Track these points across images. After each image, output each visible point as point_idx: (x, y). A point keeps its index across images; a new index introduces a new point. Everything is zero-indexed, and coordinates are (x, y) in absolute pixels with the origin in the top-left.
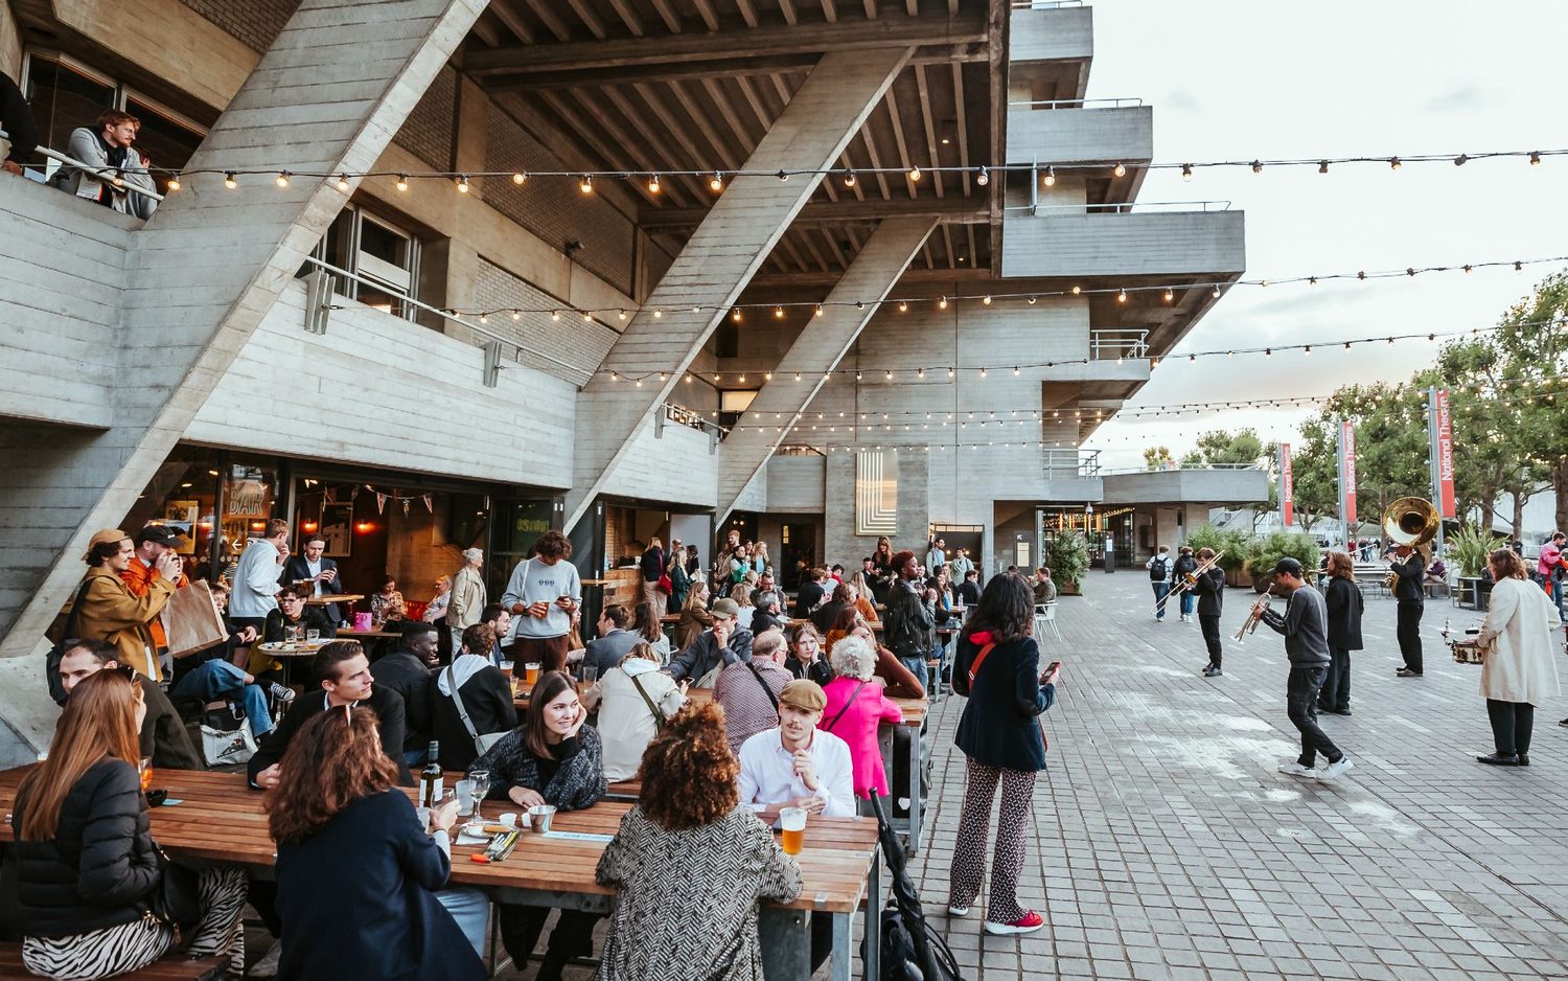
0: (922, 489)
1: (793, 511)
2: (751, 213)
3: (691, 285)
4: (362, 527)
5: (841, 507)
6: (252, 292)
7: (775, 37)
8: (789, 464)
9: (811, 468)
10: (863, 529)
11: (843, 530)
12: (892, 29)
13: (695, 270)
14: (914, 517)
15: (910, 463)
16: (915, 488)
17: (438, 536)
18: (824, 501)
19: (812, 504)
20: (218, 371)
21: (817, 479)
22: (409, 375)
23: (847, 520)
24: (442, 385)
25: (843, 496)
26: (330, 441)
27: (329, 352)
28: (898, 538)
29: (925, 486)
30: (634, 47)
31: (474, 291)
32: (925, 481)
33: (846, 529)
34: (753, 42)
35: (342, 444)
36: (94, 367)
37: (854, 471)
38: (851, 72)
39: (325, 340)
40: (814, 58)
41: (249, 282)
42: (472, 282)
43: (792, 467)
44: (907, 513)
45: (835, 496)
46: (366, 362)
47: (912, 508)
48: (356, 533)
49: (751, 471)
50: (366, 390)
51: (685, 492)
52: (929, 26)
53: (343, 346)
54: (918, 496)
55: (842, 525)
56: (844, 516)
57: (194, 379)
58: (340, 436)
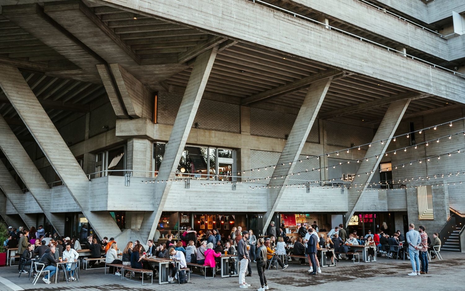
0: (442, 200)
1: (397, 211)
2: (298, 133)
3: (287, 155)
4: (231, 222)
5: (413, 209)
6: (165, 189)
7: (298, 83)
8: (394, 192)
9: (402, 193)
10: (421, 217)
11: (414, 218)
12: (322, 75)
13: (287, 151)
14: (440, 211)
15: (437, 190)
16: (439, 200)
17: (243, 224)
18: (407, 206)
19: (403, 208)
20: (165, 201)
21: (404, 198)
22: (210, 192)
23: (415, 214)
24: (220, 193)
25: (414, 204)
26: (193, 208)
27: (191, 191)
28: (435, 221)
29: (444, 199)
30: (271, 92)
31: (250, 160)
32: (444, 197)
33: (415, 217)
34: (293, 86)
35: (195, 208)
36: (151, 202)
37: (416, 194)
38: (317, 88)
39: (190, 189)
40: (309, 86)
41: (165, 188)
42: (249, 157)
43: (395, 193)
44: (438, 210)
45: (410, 204)
46: (200, 192)
47: (439, 208)
48: (230, 223)
49: (357, 199)
50: (200, 197)
51: (326, 208)
52: (331, 72)
53: (194, 190)
54: (441, 203)
55: (414, 216)
56: (414, 212)
57: (161, 203)
58: (195, 207)
